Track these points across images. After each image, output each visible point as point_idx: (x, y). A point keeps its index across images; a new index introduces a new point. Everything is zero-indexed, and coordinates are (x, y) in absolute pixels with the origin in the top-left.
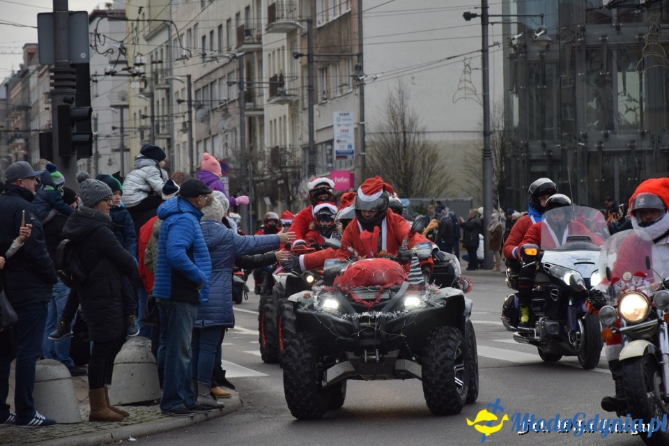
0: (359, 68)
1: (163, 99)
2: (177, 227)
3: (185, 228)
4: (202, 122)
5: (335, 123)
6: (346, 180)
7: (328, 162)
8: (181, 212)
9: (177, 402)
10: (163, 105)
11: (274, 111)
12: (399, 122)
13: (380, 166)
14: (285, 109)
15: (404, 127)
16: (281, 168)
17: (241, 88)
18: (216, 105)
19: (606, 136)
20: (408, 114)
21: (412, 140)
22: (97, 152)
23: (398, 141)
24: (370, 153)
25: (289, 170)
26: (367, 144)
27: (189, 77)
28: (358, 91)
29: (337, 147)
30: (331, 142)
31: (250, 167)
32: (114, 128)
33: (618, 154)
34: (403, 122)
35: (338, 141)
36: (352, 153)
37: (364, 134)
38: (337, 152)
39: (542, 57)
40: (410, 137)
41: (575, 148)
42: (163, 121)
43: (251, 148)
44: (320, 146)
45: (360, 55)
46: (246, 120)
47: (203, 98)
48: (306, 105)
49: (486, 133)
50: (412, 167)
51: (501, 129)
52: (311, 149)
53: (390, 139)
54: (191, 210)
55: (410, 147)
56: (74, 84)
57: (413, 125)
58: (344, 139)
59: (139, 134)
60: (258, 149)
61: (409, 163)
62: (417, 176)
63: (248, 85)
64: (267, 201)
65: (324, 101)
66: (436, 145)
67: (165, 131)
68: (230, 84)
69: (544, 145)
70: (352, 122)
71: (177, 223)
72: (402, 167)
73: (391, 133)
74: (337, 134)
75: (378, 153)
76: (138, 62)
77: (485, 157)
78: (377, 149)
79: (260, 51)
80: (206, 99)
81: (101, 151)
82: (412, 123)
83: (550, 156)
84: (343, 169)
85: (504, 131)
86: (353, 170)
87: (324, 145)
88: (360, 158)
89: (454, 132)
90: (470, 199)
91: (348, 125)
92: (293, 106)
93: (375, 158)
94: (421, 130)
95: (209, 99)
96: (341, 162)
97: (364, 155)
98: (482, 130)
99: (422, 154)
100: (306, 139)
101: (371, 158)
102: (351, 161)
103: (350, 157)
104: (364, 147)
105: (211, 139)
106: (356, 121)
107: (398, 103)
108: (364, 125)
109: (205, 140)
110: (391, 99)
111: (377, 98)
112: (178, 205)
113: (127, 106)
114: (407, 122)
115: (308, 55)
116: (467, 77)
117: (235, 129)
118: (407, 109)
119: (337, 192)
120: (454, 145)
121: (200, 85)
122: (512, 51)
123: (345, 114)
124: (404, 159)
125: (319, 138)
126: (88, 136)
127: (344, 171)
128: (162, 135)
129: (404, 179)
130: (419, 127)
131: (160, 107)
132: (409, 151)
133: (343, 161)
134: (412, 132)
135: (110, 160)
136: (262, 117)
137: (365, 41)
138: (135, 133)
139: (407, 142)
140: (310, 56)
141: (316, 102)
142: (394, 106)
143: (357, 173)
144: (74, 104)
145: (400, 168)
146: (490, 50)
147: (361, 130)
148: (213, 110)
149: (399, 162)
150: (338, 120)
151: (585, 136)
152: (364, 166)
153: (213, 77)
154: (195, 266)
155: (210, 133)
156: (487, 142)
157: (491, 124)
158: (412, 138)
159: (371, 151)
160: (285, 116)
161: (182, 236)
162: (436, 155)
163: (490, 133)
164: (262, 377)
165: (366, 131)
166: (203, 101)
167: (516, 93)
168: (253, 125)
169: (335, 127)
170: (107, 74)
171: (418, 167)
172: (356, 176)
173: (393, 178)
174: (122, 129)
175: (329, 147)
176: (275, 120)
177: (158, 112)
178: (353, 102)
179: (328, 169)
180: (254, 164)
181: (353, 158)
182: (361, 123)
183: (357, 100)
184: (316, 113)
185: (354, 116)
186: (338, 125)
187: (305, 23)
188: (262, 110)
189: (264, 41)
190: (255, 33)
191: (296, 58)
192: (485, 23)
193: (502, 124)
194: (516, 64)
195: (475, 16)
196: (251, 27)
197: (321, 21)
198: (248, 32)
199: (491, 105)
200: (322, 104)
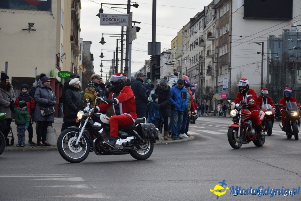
0: (230, 66)
5: (223, 81)
6: (225, 95)
7: (221, 91)
11: (207, 78)
13: (234, 92)
14: (210, 77)
16: (209, 92)
17: (199, 71)
25: (211, 93)
26: (231, 86)
27: (186, 68)
28: (229, 73)
29: (223, 87)
30: (222, 86)
31: (201, 91)
35: (224, 85)
37: (230, 84)
38: (223, 88)
39: (277, 65)
43: (201, 86)
44: (219, 87)
45: (230, 63)
46: (200, 80)
48: (216, 76)
49: (262, 83)
51: (266, 84)
52: (217, 87)
56: (156, 60)
58: (225, 85)
60: (203, 86)
63: (201, 70)
64: (205, 101)
68: (196, 70)
69: (277, 88)
74: (223, 84)
76: (173, 61)
78: (234, 88)
79: (205, 62)
83: (278, 91)
84: (225, 93)
85: (267, 85)
88: (229, 90)
89: (254, 84)
91: (227, 81)
92: (213, 76)
95: (191, 74)
100: (215, 85)
101: (232, 90)
103: (227, 90)
107: (240, 76)
108: (230, 81)
110: (238, 75)
111: (234, 73)
115: (217, 62)
116: (258, 69)
117: (197, 82)
119: (223, 99)
120: (254, 88)
121: (189, 71)
122: (270, 63)
123: (226, 79)
125: (219, 85)
126: (159, 74)
133: (225, 91)
136: (204, 79)
137: (232, 57)
140: (217, 63)
141: (218, 76)
143: (228, 94)
144: (156, 65)
146: (264, 60)
147: (230, 83)
150: (224, 80)
152: (230, 92)
153: (192, 69)
159: (232, 88)
160: (210, 79)
167: (270, 74)
168: (202, 81)
170: (165, 64)
175: (221, 87)
176: (208, 80)
178: (228, 75)
179: (221, 93)
180: (202, 90)
183: (229, 75)
184: (218, 78)
185: (228, 79)
186: (224, 81)
187: (216, 54)
188: (205, 77)
189: (206, 59)
190: (204, 58)
191: (214, 63)
192: (263, 55)
193: (266, 83)
194: (270, 66)
195: (260, 53)
196: (203, 56)
197: (220, 55)
198: (202, 57)
199: (263, 77)
200: (220, 76)
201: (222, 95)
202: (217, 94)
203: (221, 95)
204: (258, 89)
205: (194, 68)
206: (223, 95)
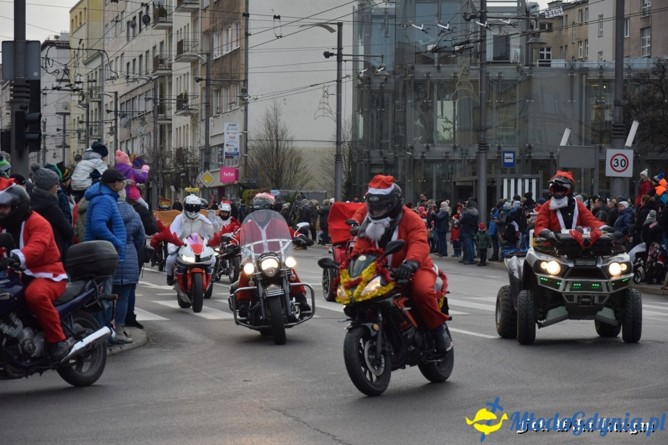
0: (245, 91)
1: (96, 109)
2: (99, 205)
4: (125, 127)
5: (225, 131)
6: (232, 175)
7: (219, 161)
10: (96, 114)
11: (180, 121)
12: (274, 132)
13: (258, 165)
14: (187, 120)
15: (277, 136)
16: (183, 164)
17: (155, 103)
18: (136, 115)
19: (428, 148)
20: (281, 126)
21: (283, 146)
22: (45, 147)
23: (273, 147)
24: (251, 155)
25: (189, 166)
26: (249, 148)
27: (116, 93)
28: (243, 108)
29: (226, 149)
30: (221, 146)
31: (160, 162)
32: (58, 130)
33: (436, 161)
34: (276, 132)
35: (227, 145)
36: (238, 154)
37: (247, 141)
38: (226, 153)
39: (381, 87)
40: (281, 144)
41: (405, 156)
42: (96, 126)
43: (161, 148)
44: (214, 148)
45: (246, 81)
46: (158, 127)
47: (127, 109)
48: (204, 118)
49: (338, 143)
50: (282, 166)
51: (349, 140)
52: (207, 150)
53: (266, 145)
55: (281, 151)
56: (29, 95)
57: (283, 135)
58: (232, 143)
59: (77, 135)
60: (167, 149)
61: (280, 163)
62: (286, 173)
63: (161, 100)
64: (173, 188)
65: (218, 115)
66: (301, 151)
67: (97, 134)
68: (147, 100)
69: (381, 153)
70: (238, 131)
72: (275, 166)
73: (267, 140)
74: (226, 139)
75: (257, 155)
76: (78, 80)
77: (337, 160)
78: (257, 152)
79: (170, 76)
81: (48, 147)
82: (283, 133)
83: (385, 162)
84: (230, 166)
85: (352, 141)
86: (238, 167)
87: (217, 148)
88: (243, 158)
90: (324, 191)
91: (235, 133)
92: (194, 118)
93: (255, 159)
94: (289, 139)
95: (131, 110)
96: (229, 161)
97: (247, 156)
98: (336, 140)
99: (290, 157)
100: (203, 143)
101: (252, 159)
102: (237, 161)
103: (236, 157)
104: (246, 150)
105: (131, 140)
106: (241, 131)
107: (273, 118)
108: (247, 133)
109: (127, 141)
110: (268, 115)
111: (257, 113)
112: (100, 189)
113: (69, 114)
114: (279, 132)
115: (206, 80)
116: (326, 100)
117: (150, 133)
118: (280, 122)
121: (124, 100)
122: (360, 82)
123: (233, 125)
124: (276, 160)
125: (213, 142)
126: (38, 135)
127: (231, 168)
128: (94, 136)
129: (276, 175)
130: (289, 136)
131: (94, 115)
132: (280, 154)
133: (231, 160)
134: (283, 140)
135: (55, 154)
136: (170, 125)
137: (249, 71)
138: (74, 134)
139: (279, 147)
140: (208, 80)
141: (211, 115)
142: (270, 120)
143: (241, 170)
144: (28, 111)
145: (273, 167)
146: (343, 80)
147: (245, 138)
148: (133, 119)
149: (273, 163)
150: (228, 129)
151: (412, 148)
152: (246, 164)
153: (134, 94)
154: (113, 236)
155: (131, 136)
156: (339, 150)
157: (342, 136)
159: (252, 153)
160: (188, 125)
162: (301, 158)
163: (341, 143)
165: (249, 138)
166: (126, 112)
167: (362, 113)
168: (163, 132)
169: (226, 134)
170: (54, 89)
171: (287, 167)
172: (240, 172)
173: (268, 174)
174: (64, 130)
175: (220, 149)
176: (180, 128)
177: (92, 119)
178: (240, 114)
179: (219, 166)
180: (164, 161)
181: (238, 158)
182: (245, 132)
183: (242, 114)
184: (211, 124)
185: (240, 127)
186: (227, 131)
187: (205, 56)
188: (171, 120)
189: (173, 68)
190: (167, 62)
191: (198, 81)
192: (339, 60)
193: (350, 136)
194: (362, 92)
195: (332, 54)
196: (164, 57)
197: (217, 54)
198: (162, 61)
199: (342, 121)
200: (216, 117)
201: (221, 172)
202: (207, 171)
203: (219, 173)
204: (326, 156)
205: (140, 91)
206: (226, 174)
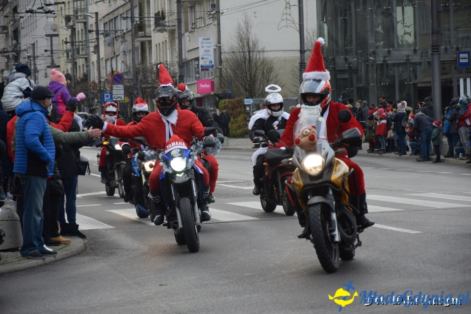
1: (82, 30)
2: (31, 121)
3: (37, 121)
4: (109, 46)
5: (200, 45)
6: (209, 86)
7: (196, 74)
8: (34, 111)
9: (32, 248)
10: (82, 34)
11: (158, 38)
12: (245, 44)
13: (232, 75)
14: (165, 36)
15: (249, 48)
17: (132, 21)
18: (119, 33)
19: (389, 52)
20: (252, 38)
21: (255, 57)
22: (35, 68)
23: (245, 58)
24: (225, 67)
26: (223, 60)
27: (97, 14)
29: (201, 62)
30: (197, 59)
31: (139, 77)
32: (46, 51)
33: (399, 65)
34: (248, 44)
35: (202, 58)
36: (212, 66)
37: (220, 53)
38: (201, 66)
40: (253, 55)
41: (368, 61)
42: (83, 45)
44: (191, 62)
46: (138, 44)
47: (110, 29)
49: (302, 51)
50: (255, 75)
52: (183, 64)
53: (239, 57)
54: (40, 109)
55: (253, 62)
57: (255, 46)
58: (207, 56)
59: (65, 55)
61: (253, 73)
62: (259, 82)
63: (140, 19)
65: (193, 30)
66: (272, 60)
67: (84, 53)
69: (346, 59)
70: (212, 45)
71: (31, 118)
72: (248, 76)
73: (240, 52)
74: (201, 53)
75: (231, 67)
76: (49, 3)
77: (301, 68)
78: (231, 64)
80: (111, 29)
81: (38, 67)
82: (254, 45)
83: (350, 67)
84: (206, 78)
86: (214, 79)
87: (193, 61)
88: (218, 70)
89: (284, 51)
90: (296, 98)
91: (210, 47)
92: (172, 33)
93: (229, 70)
94: (261, 50)
95: (114, 29)
96: (205, 73)
97: (221, 68)
98: (299, 49)
99: (262, 67)
101: (226, 69)
102: (212, 72)
103: (211, 69)
104: (221, 62)
105: (115, 58)
106: (215, 44)
107: (245, 30)
108: (220, 46)
109: (111, 58)
110: (239, 28)
111: (230, 26)
112: (31, 106)
113: (57, 35)
114: (251, 44)
116: (288, 11)
118: (251, 35)
119: (202, 94)
120: (285, 60)
121: (106, 20)
123: (207, 39)
124: (249, 71)
125: (189, 56)
127: (207, 80)
128: (82, 55)
129: (249, 85)
130: (260, 48)
131: (80, 35)
132: (253, 65)
133: (207, 72)
134: (255, 51)
135: (46, 74)
136: (150, 42)
138: (63, 54)
139: (251, 58)
141: (187, 31)
142: (242, 33)
143: (216, 81)
145: (246, 77)
147: (219, 50)
148: (116, 38)
149: (246, 73)
150: (202, 43)
151: (374, 53)
152: (221, 76)
153: (116, 14)
154: (45, 150)
155: (114, 54)
156: (302, 58)
157: (305, 45)
158: (254, 55)
159: (226, 65)
160: (166, 41)
161: (36, 128)
162: (272, 67)
163: (305, 51)
164: (110, 229)
165: (222, 51)
166: (110, 31)
167: (326, 22)
168: (145, 48)
169: (200, 48)
171: (259, 76)
172: (215, 83)
173: (242, 84)
174: (52, 51)
175: (197, 63)
176: (159, 44)
177: (79, 39)
178: (212, 31)
179: (196, 78)
181: (213, 70)
182: (219, 45)
183: (215, 29)
185: (213, 40)
186: (202, 45)
188: (150, 37)
200: (191, 32)
201: (198, 84)
203: (196, 85)
205: (121, 11)
